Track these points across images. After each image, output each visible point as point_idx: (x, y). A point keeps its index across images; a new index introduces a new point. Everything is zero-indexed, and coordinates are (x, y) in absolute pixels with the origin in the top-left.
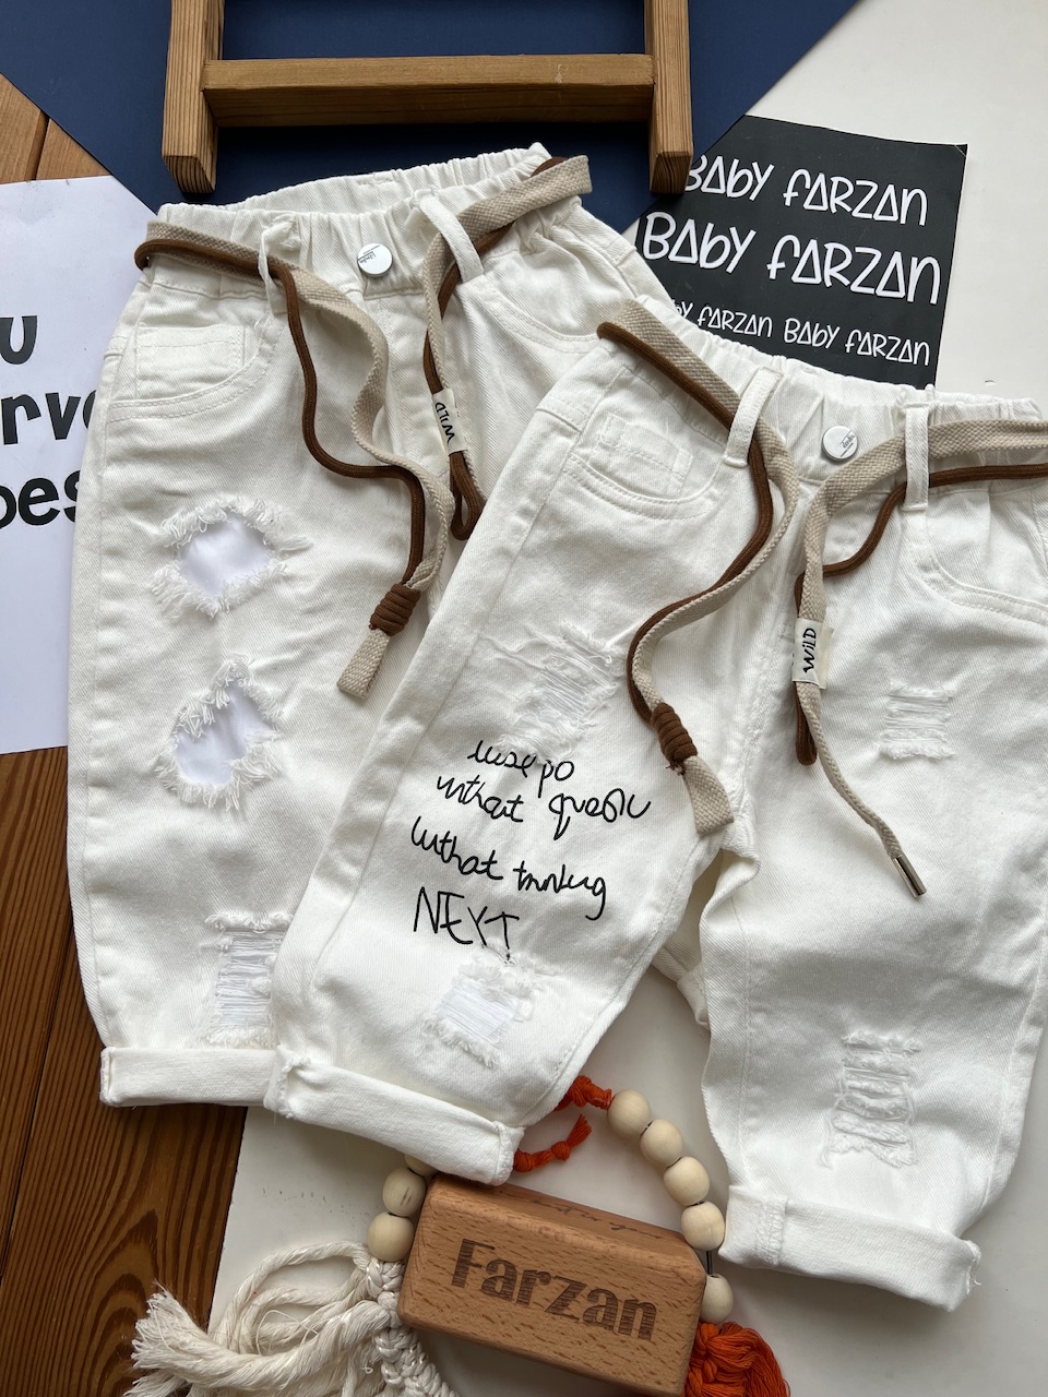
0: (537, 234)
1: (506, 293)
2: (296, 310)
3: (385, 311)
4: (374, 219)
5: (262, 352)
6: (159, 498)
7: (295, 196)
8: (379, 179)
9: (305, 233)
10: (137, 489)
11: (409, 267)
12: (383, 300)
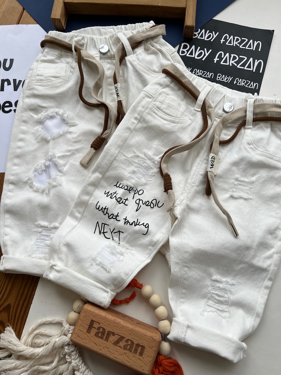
0: (149, 45)
1: (138, 60)
2: (80, 60)
3: (106, 63)
4: (105, 38)
5: (71, 71)
6: (38, 108)
7: (85, 30)
8: (108, 28)
9: (86, 40)
10: (32, 105)
11: (113, 52)
12: (105, 60)
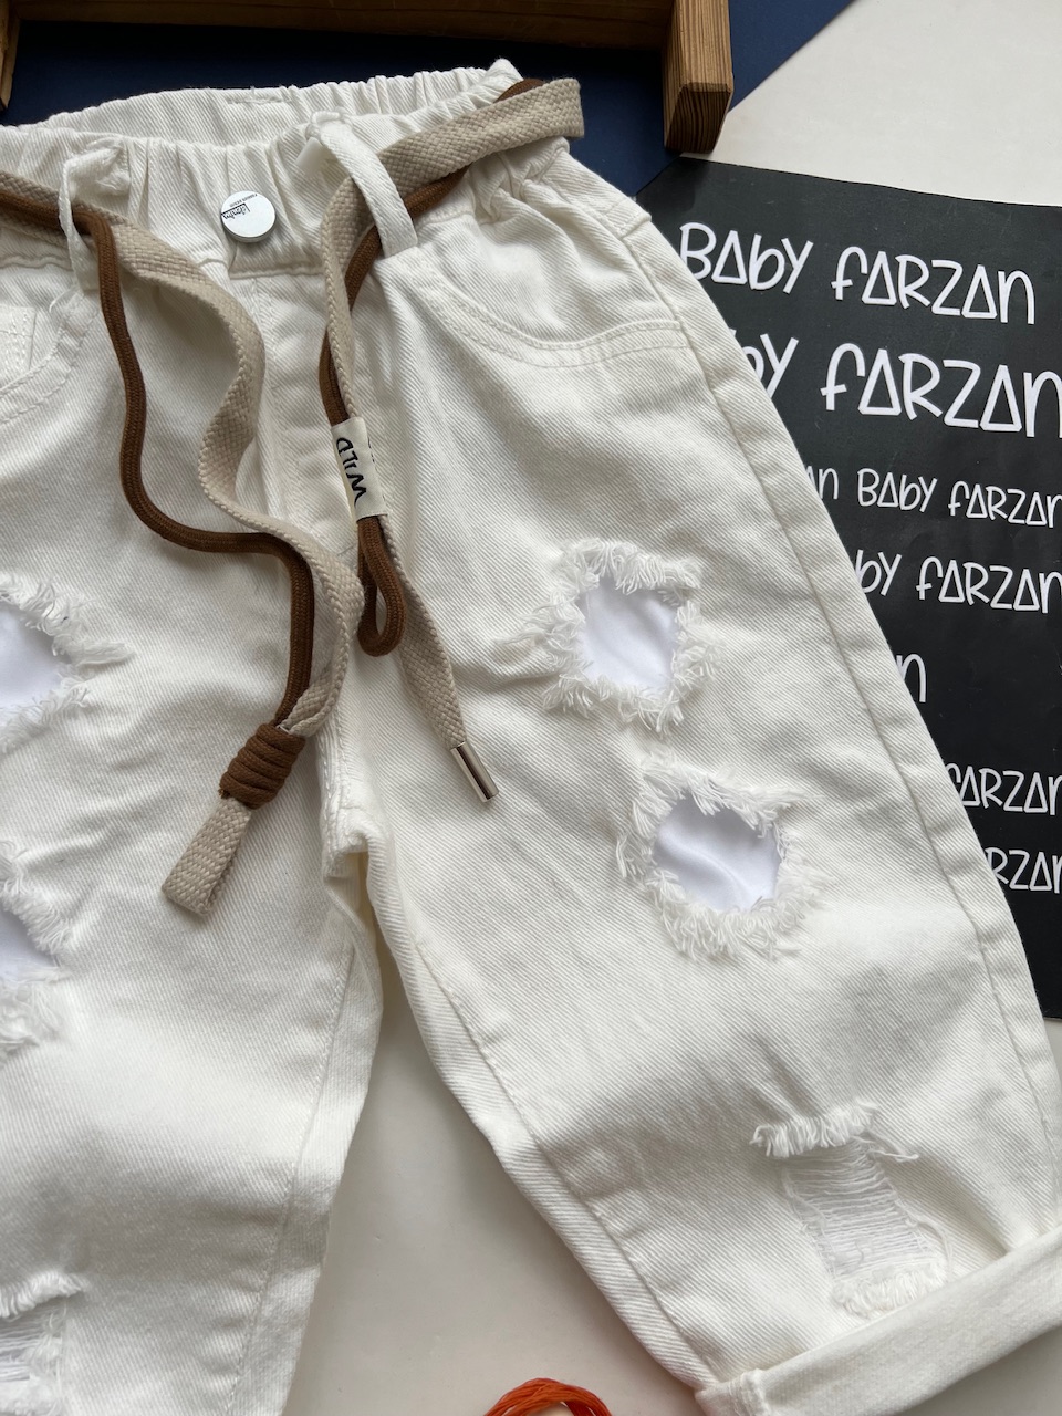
0: (502, 191)
1: (451, 276)
3: (263, 295)
4: (251, 155)
5: (62, 350)
7: (127, 113)
8: (260, 97)
9: (138, 168)
11: (302, 231)
12: (262, 280)
